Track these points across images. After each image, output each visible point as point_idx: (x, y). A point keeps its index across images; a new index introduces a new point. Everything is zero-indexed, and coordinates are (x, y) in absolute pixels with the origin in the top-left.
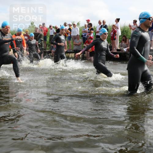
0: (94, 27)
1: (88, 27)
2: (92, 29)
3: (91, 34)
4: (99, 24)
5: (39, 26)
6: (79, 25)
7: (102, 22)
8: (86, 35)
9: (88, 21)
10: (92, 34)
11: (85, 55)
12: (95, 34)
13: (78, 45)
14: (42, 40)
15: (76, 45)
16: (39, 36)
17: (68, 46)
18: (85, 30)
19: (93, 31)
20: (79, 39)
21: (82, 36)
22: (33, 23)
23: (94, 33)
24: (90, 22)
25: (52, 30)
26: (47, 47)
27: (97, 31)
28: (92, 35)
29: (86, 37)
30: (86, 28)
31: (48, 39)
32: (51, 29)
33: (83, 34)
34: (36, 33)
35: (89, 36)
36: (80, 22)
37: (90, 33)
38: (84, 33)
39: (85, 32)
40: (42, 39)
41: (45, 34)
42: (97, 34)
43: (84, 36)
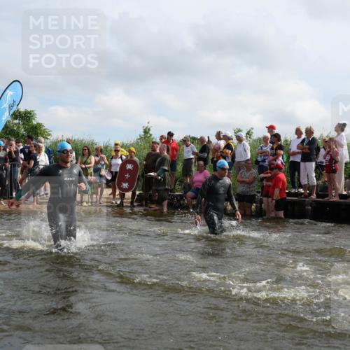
1: (271, 142)
2: (280, 147)
3: (277, 158)
5: (161, 139)
7: (303, 131)
8: (267, 161)
9: (271, 128)
10: (281, 158)
13: (248, 183)
14: (165, 170)
15: (242, 182)
16: (159, 159)
18: (265, 149)
19: (282, 152)
20: (250, 170)
21: (257, 162)
22: (149, 129)
26: (177, 186)
27: (292, 151)
28: (280, 161)
29: (265, 164)
30: (267, 144)
31: (179, 167)
32: (187, 146)
33: (260, 159)
34: (153, 153)
35: (274, 162)
36: (252, 129)
37: (276, 156)
38: (261, 157)
39: (264, 153)
40: (167, 168)
41: (173, 157)
42: (292, 159)
43: (261, 163)
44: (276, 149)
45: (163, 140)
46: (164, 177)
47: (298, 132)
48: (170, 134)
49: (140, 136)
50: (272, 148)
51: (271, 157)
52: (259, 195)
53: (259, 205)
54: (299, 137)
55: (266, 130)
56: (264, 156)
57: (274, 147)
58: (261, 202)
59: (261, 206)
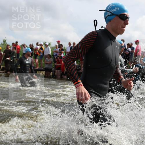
0: (64, 48)
1: (59, 48)
3: (61, 54)
4: (69, 46)
6: (50, 45)
8: (57, 55)
9: (58, 42)
10: (63, 54)
11: (55, 73)
13: (49, 64)
14: (14, 57)
15: (47, 64)
16: (12, 53)
17: (40, 64)
18: (56, 50)
19: (63, 52)
21: (53, 56)
22: (6, 41)
23: (64, 53)
27: (67, 51)
28: (63, 55)
30: (57, 48)
33: (54, 54)
34: (7, 49)
36: (51, 42)
37: (61, 53)
39: (56, 52)
40: (15, 57)
41: (18, 52)
44: (61, 50)
46: (14, 60)
47: (70, 44)
48: (17, 42)
49: (2, 43)
50: (59, 50)
51: (59, 54)
52: (54, 69)
53: (53, 73)
54: (70, 46)
55: (57, 42)
56: (56, 53)
57: (60, 50)
58: (55, 72)
59: (54, 73)
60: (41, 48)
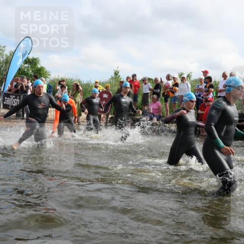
1: (205, 82)
2: (212, 86)
3: (209, 94)
4: (223, 79)
5: (127, 79)
6: (190, 78)
8: (202, 95)
9: (205, 73)
10: (211, 94)
12: (217, 94)
18: (200, 87)
19: (213, 90)
22: (118, 72)
24: (209, 75)
25: (147, 86)
27: (219, 89)
28: (211, 96)
29: (201, 98)
30: (202, 83)
31: (140, 99)
32: (145, 84)
33: (197, 94)
36: (191, 73)
37: (208, 92)
38: (198, 92)
41: (135, 91)
42: (219, 94)
43: (198, 97)
44: (209, 87)
45: (129, 80)
47: (224, 76)
49: (112, 77)
50: (206, 87)
51: (205, 93)
54: (225, 79)
56: (200, 92)
57: (207, 86)
60: (176, 85)
